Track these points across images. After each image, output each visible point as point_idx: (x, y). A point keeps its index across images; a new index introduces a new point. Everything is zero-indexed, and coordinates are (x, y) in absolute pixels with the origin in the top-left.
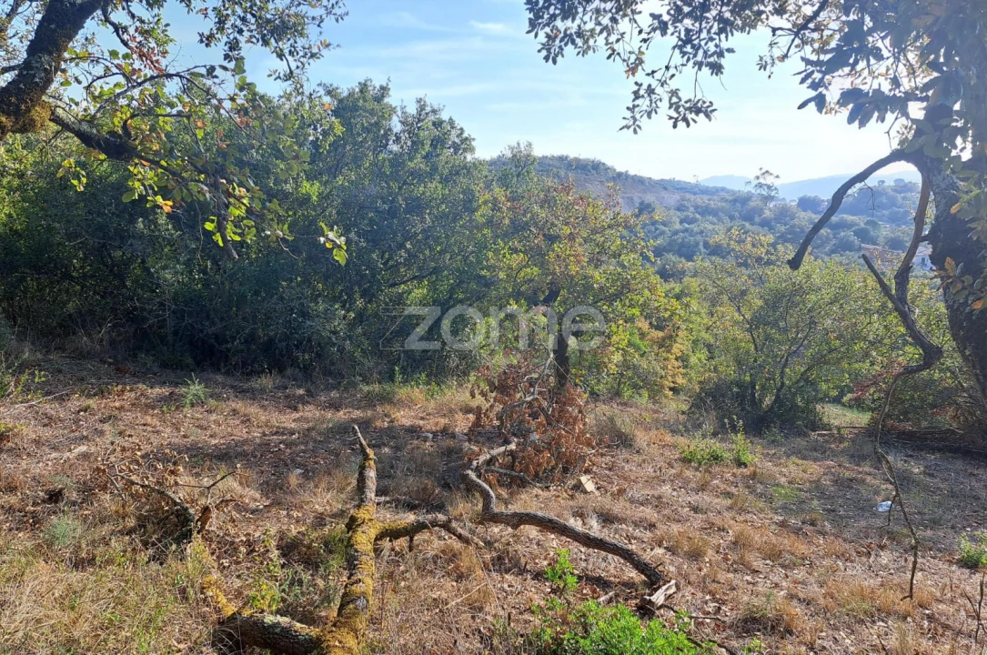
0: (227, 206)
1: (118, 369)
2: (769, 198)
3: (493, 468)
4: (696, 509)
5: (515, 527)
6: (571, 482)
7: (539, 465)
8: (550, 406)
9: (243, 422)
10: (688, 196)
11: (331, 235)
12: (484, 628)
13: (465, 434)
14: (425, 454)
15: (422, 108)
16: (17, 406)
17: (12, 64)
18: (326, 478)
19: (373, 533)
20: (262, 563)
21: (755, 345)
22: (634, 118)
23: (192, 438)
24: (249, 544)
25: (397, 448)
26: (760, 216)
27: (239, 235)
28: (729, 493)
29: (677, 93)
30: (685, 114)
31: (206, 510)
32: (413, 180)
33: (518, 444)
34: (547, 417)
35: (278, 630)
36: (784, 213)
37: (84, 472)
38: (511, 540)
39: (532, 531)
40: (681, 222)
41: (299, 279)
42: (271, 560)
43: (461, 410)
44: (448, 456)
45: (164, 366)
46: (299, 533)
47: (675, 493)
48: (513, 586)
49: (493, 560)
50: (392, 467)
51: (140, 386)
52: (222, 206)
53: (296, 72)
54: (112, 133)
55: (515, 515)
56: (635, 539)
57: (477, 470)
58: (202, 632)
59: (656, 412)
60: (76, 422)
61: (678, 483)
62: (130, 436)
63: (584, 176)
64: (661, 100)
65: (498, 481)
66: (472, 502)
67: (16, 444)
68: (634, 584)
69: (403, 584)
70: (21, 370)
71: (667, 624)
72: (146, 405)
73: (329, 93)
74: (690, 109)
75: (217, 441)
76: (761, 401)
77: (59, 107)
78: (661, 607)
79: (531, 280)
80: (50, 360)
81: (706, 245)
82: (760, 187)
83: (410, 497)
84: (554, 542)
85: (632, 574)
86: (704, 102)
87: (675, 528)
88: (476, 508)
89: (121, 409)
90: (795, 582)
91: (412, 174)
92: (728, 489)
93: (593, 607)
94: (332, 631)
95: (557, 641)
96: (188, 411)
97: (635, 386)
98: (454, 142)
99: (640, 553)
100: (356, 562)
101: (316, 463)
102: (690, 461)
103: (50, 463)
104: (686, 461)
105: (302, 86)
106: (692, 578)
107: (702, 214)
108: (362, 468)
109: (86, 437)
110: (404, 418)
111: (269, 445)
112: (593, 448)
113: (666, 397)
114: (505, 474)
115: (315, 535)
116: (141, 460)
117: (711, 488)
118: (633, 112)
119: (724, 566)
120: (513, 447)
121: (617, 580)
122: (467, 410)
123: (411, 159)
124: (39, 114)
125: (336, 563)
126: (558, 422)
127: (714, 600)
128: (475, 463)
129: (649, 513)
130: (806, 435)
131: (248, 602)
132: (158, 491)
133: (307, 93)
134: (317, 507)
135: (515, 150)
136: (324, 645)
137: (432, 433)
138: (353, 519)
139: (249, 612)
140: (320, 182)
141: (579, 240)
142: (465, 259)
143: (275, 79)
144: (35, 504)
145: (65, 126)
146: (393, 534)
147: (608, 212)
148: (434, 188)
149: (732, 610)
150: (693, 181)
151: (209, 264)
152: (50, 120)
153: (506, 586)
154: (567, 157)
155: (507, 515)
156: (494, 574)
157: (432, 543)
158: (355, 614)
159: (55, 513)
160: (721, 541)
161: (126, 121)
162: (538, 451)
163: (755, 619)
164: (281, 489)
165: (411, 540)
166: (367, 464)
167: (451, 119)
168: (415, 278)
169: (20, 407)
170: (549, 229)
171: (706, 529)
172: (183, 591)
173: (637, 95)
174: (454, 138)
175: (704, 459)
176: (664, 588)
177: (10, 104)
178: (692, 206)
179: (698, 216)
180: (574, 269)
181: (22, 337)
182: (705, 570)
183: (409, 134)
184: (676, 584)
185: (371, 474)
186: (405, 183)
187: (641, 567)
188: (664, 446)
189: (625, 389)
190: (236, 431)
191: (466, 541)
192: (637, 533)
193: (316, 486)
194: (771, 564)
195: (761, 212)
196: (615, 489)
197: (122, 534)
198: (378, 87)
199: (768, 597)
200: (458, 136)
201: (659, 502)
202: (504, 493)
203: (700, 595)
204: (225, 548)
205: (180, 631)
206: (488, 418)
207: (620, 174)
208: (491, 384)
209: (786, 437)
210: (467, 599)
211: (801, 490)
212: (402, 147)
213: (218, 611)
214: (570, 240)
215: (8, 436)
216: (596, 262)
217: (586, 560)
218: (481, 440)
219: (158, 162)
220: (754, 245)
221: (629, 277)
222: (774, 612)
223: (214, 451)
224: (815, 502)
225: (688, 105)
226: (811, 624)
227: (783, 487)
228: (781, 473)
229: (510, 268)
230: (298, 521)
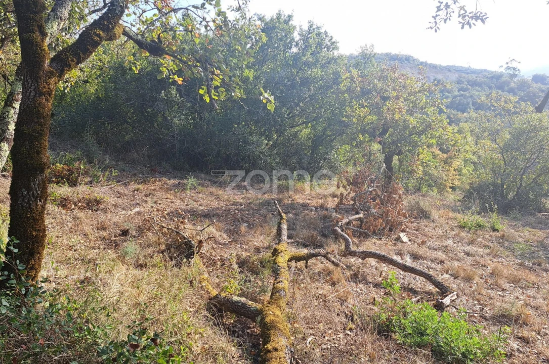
0: (212, 79)
1: (152, 170)
2: (515, 75)
3: (350, 227)
4: (468, 254)
5: (363, 259)
6: (394, 237)
7: (376, 226)
8: (382, 194)
9: (215, 198)
10: (463, 75)
11: (266, 95)
12: (348, 311)
13: (333, 209)
14: (312, 218)
15: (311, 26)
16: (104, 187)
17: (96, 8)
18: (260, 229)
19: (287, 258)
20: (229, 271)
21: (505, 162)
22: (436, 22)
23: (190, 206)
24: (222, 260)
25: (296, 214)
26: (508, 86)
27: (217, 96)
28: (488, 246)
29: (464, 8)
30: (469, 21)
31: (200, 242)
32: (305, 67)
33: (364, 215)
34: (381, 200)
35: (240, 304)
36: (523, 84)
37: (138, 221)
38: (361, 266)
39: (372, 261)
40: (459, 91)
41: (243, 123)
42: (234, 269)
43: (330, 195)
44: (324, 220)
45: (175, 168)
46: (247, 256)
47: (455, 245)
48: (362, 290)
49: (351, 276)
50: (294, 224)
51: (164, 178)
52: (209, 80)
53: (242, 6)
54: (153, 41)
55: (363, 252)
56: (432, 268)
57: (341, 227)
58: (201, 303)
59: (441, 200)
60: (133, 196)
61: (457, 239)
62: (160, 204)
63: (401, 64)
64: (453, 12)
65: (353, 234)
66: (339, 245)
67: (105, 206)
68: (432, 293)
69: (302, 285)
70: (105, 169)
71: (451, 316)
72: (167, 189)
73: (260, 19)
74: (472, 18)
75: (203, 208)
76: (507, 195)
77: (127, 27)
78: (448, 306)
79: (372, 123)
80: (119, 165)
81: (474, 104)
82: (509, 69)
83: (305, 240)
84: (385, 268)
85: (431, 287)
86: (481, 13)
87: (456, 264)
88: (341, 248)
89: (155, 190)
90: (529, 297)
91: (304, 64)
92: (487, 244)
93: (410, 303)
94: (268, 306)
95: (389, 320)
96: (188, 192)
97: (429, 186)
98: (327, 45)
99: (436, 276)
100: (279, 272)
101: (254, 221)
102: (464, 227)
103: (122, 216)
104: (462, 227)
105: (245, 14)
106: (466, 292)
107: (472, 86)
108: (280, 224)
109: (138, 204)
110: (299, 199)
111: (229, 210)
112: (407, 218)
113: (448, 192)
114: (357, 231)
115: (255, 258)
116: (166, 216)
117: (477, 243)
118: (435, 19)
119: (485, 286)
120: (361, 215)
121: (422, 290)
122: (334, 196)
123: (304, 56)
124: (118, 31)
125: (267, 272)
126: (387, 203)
127: (479, 304)
128: (340, 223)
129: (440, 255)
130: (534, 215)
131: (223, 289)
132: (176, 232)
133: (248, 18)
134: (256, 243)
135: (364, 48)
136: (264, 313)
137: (315, 207)
138: (276, 250)
139: (225, 294)
140: (254, 69)
141: (402, 99)
142: (332, 112)
143: (231, 11)
144: (115, 236)
145: (130, 37)
146: (297, 259)
147: (418, 83)
148: (317, 72)
149: (490, 310)
150: (466, 66)
151: (196, 115)
152: (123, 34)
153: (358, 290)
154: (390, 54)
155: (359, 252)
156: (352, 283)
157: (318, 265)
158: (279, 298)
159: (125, 241)
160: (484, 272)
161: (160, 34)
162: (376, 219)
163: (504, 315)
164: (237, 233)
165: (307, 263)
166: (282, 221)
167: (325, 31)
168: (304, 123)
169: (106, 188)
170: (383, 93)
171: (474, 265)
172: (191, 282)
173: (439, 9)
174: (327, 42)
175: (472, 226)
176: (450, 296)
177: (104, 25)
178: (466, 81)
179: (469, 87)
180: (397, 116)
181: (105, 153)
182: (474, 287)
183: (303, 41)
184: (457, 294)
185: (285, 226)
186: (300, 69)
187: (437, 284)
188: (448, 219)
189: (424, 187)
190: (212, 203)
191: (337, 265)
192: (433, 265)
193: (255, 233)
194: (514, 286)
195: (508, 83)
196: (420, 241)
197: (159, 253)
198: (287, 16)
199: (512, 304)
200: (329, 41)
201: (446, 250)
202: (356, 240)
203: (471, 301)
204: (211, 263)
205: (190, 302)
206: (347, 199)
207: (422, 63)
208: (348, 181)
209: (522, 216)
210: (338, 295)
211: (531, 246)
212: (299, 49)
213: (208, 293)
214: (396, 99)
215: (101, 202)
216: (411, 112)
217: (404, 279)
218: (342, 212)
219: (177, 56)
220: (506, 102)
221: (431, 121)
222: (516, 312)
223: (202, 213)
224: (541, 253)
225: (470, 15)
226: (538, 320)
227: (521, 244)
228: (520, 236)
229: (359, 116)
230: (246, 251)
